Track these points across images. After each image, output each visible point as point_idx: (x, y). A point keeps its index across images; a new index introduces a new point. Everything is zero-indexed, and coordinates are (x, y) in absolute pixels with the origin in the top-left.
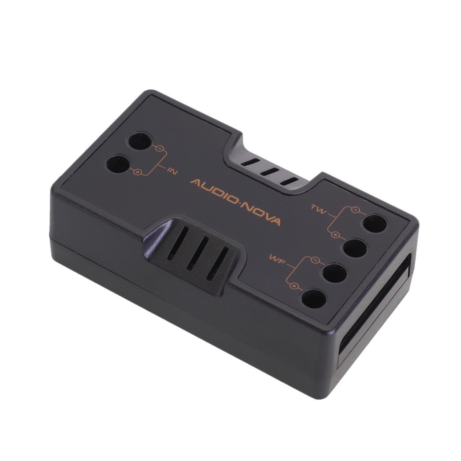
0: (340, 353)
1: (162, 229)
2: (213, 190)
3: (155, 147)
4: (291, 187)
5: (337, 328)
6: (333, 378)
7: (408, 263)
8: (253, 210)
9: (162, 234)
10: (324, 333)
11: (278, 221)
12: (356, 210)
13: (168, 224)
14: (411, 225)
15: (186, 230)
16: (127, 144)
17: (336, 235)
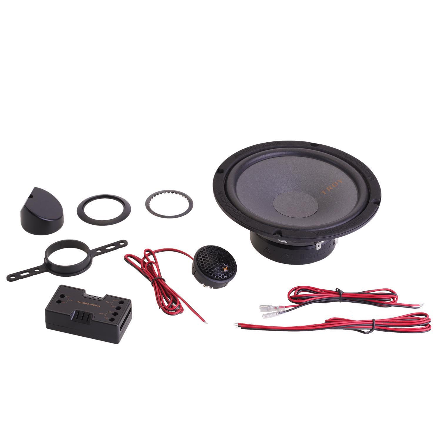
0: (120, 331)
1: (73, 313)
2: (83, 303)
3: (66, 297)
4: (100, 299)
5: (119, 324)
6: (120, 338)
7: (130, 311)
8: (93, 305)
9: (74, 314)
10: (116, 326)
11: (99, 306)
12: (116, 300)
13: (75, 312)
14: (129, 302)
15: (79, 312)
16: (60, 297)
17: (113, 306)
